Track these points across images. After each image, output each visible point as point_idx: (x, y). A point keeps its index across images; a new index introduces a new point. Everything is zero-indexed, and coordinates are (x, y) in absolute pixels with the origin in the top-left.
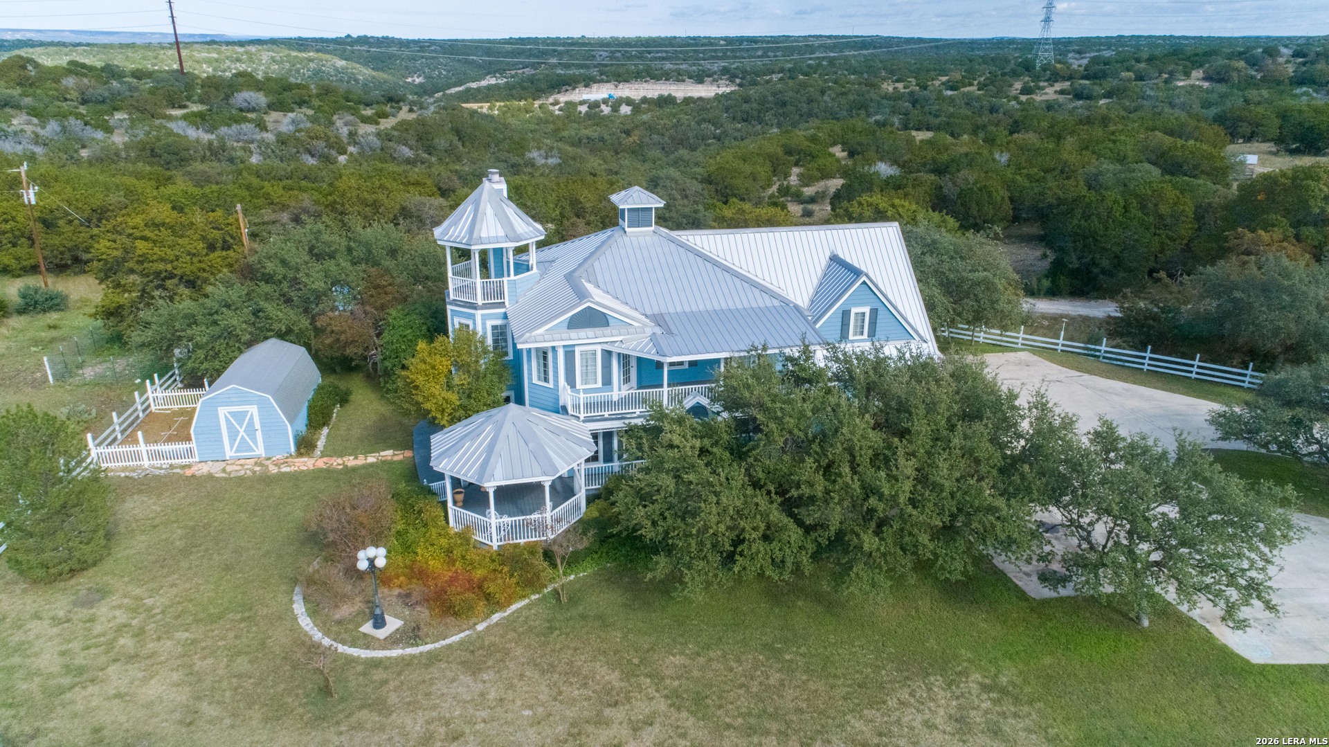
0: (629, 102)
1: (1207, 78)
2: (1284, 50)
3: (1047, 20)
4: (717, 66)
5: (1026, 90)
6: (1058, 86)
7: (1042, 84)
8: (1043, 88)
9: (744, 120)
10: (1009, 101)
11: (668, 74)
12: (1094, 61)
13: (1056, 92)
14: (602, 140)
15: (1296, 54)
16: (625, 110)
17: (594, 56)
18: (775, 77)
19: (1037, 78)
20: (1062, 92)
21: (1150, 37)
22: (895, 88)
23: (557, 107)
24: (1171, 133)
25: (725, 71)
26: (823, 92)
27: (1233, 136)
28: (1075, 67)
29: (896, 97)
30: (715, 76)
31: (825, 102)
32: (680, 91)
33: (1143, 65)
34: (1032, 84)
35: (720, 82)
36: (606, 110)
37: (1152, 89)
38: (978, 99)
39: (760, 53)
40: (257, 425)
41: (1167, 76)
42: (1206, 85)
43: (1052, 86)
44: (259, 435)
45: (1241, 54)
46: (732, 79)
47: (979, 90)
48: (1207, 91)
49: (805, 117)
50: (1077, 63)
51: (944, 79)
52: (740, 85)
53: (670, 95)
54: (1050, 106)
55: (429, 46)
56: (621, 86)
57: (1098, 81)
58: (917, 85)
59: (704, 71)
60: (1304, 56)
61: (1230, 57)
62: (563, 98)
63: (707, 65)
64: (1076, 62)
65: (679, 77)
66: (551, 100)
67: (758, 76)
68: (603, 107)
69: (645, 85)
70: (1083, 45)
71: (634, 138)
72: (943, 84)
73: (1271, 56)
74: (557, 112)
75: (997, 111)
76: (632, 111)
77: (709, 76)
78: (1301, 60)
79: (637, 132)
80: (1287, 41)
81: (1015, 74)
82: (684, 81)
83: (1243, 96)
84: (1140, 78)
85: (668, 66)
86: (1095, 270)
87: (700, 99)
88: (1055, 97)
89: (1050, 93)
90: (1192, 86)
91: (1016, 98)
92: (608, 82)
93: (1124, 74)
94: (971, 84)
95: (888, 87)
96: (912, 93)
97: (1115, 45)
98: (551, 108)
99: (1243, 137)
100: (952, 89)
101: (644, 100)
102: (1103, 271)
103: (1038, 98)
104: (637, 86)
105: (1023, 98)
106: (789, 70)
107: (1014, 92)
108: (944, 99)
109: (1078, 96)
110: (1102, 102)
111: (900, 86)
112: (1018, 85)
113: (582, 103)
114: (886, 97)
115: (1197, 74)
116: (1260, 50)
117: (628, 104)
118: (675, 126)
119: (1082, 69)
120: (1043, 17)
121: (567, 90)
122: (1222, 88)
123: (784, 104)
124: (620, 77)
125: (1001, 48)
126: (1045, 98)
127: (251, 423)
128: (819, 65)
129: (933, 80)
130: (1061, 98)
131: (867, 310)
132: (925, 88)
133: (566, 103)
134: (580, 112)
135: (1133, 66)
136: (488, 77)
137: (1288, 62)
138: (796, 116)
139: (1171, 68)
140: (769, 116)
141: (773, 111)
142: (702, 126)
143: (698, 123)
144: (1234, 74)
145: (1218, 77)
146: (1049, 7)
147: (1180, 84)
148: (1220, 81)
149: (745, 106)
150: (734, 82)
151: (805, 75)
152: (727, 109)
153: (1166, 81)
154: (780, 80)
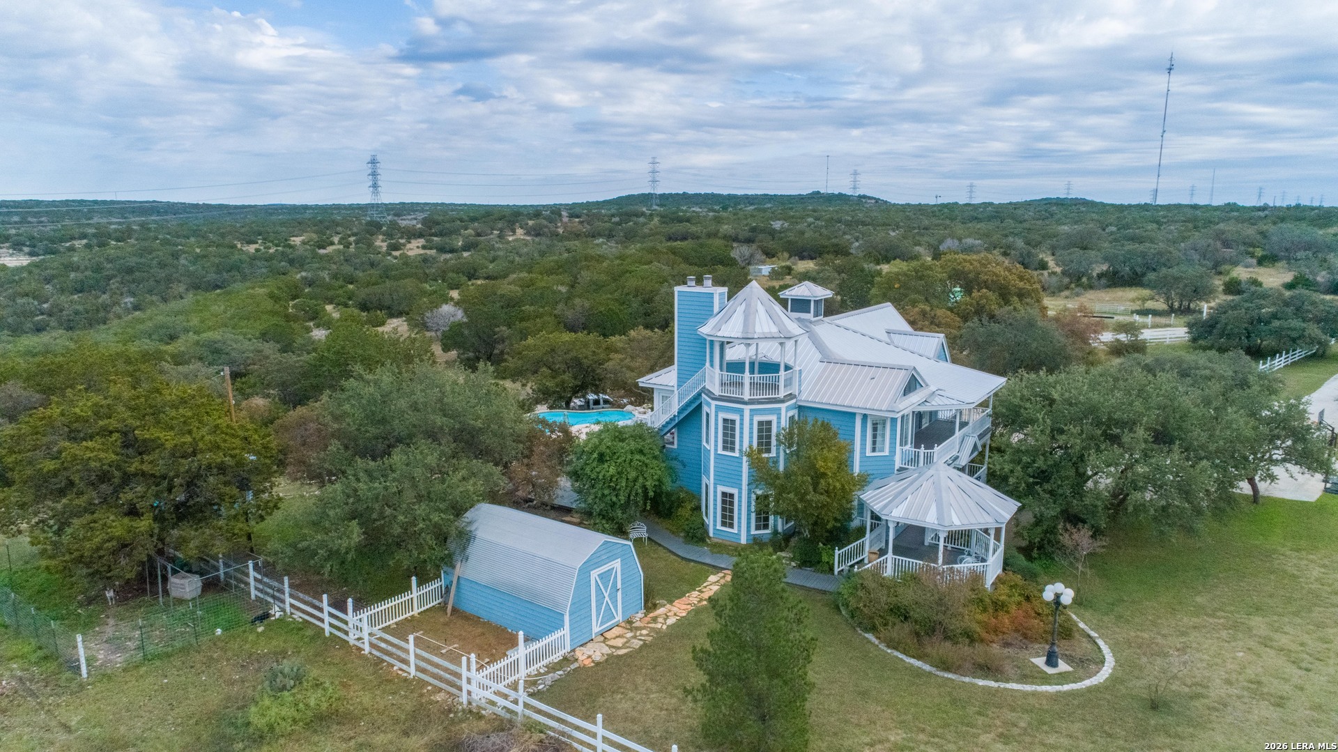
1: (528, 233)
6: (416, 243)
7: (400, 241)
8: (405, 245)
9: (80, 291)
13: (418, 247)
18: (79, 244)
20: (424, 247)
31: (183, 265)
34: (393, 242)
38: (353, 255)
39: (16, 219)
40: (619, 586)
41: (498, 232)
43: (411, 242)
44: (619, 594)
51: (301, 239)
52: (31, 254)
54: (422, 259)
58: (276, 245)
67: (53, 243)
84: (479, 235)
88: (420, 251)
89: (414, 248)
90: (520, 240)
93: (466, 232)
96: (280, 254)
103: (409, 253)
105: (394, 253)
106: (94, 235)
109: (442, 250)
112: (383, 242)
115: (520, 231)
119: (425, 230)
123: (130, 271)
126: (413, 253)
127: (615, 583)
130: (427, 252)
132: (288, 248)
138: (152, 282)
139: (500, 225)
140: (114, 284)
141: (118, 279)
142: (20, 301)
143: (12, 298)
144: (546, 230)
145: (536, 232)
146: (374, 174)
147: (510, 239)
148: (538, 235)
149: (72, 275)
150: (21, 250)
151: (118, 240)
152: (48, 280)
153: (500, 236)
154: (88, 246)
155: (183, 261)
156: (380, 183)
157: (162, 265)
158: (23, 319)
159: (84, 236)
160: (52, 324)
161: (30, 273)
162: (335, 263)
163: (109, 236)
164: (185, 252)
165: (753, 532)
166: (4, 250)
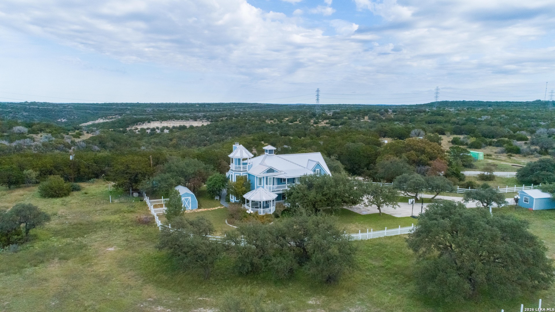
0: (167, 128)
1: (369, 119)
2: (390, 110)
3: (318, 100)
4: (200, 114)
5: (315, 123)
6: (325, 121)
7: (320, 121)
8: (320, 122)
9: (218, 134)
10: (311, 126)
11: (182, 118)
12: (335, 113)
13: (325, 123)
14: (160, 142)
15: (393, 112)
16: (166, 131)
17: (146, 111)
18: (224, 118)
19: (318, 118)
20: (327, 123)
21: (349, 105)
22: (271, 122)
23: (137, 131)
24: (364, 135)
25: (204, 116)
26: (246, 124)
27: (381, 136)
28: (329, 115)
29: (272, 125)
30: (201, 118)
32: (188, 124)
33: (350, 115)
34: (317, 121)
35: (203, 120)
36: (158, 131)
37: (354, 122)
38: (300, 125)
40: (190, 202)
41: (357, 118)
42: (369, 121)
43: (323, 121)
44: (190, 204)
45: (378, 111)
46: (208, 119)
47: (300, 122)
48: (370, 123)
49: (240, 133)
50: (330, 114)
51: (287, 119)
52: (211, 122)
53: (184, 126)
54: (324, 128)
55: (67, 106)
56: (163, 122)
57: (337, 120)
58: (278, 121)
59: (196, 116)
60: (396, 112)
61: (375, 112)
62: (139, 127)
63: (197, 114)
64: (328, 113)
65: (187, 119)
66: (133, 128)
67: (218, 118)
68: (157, 130)
69: (173, 122)
70: (329, 107)
71: (174, 141)
72: (287, 121)
73: (386, 112)
74: (137, 133)
75: (307, 130)
76: (169, 131)
77: (199, 118)
78: (395, 113)
79: (175, 139)
80: (390, 107)
81: (311, 118)
82: (189, 120)
83: (381, 125)
84: (350, 119)
85: (181, 114)
86: (355, 169)
87: (197, 127)
88: (325, 125)
89: (323, 124)
90: (366, 121)
91: (312, 125)
92: (158, 120)
93: (345, 118)
94: (296, 121)
95: (268, 122)
96: (277, 124)
97: (338, 107)
98: (134, 131)
99: (383, 136)
100: (292, 122)
101: (174, 127)
102: (357, 169)
103: (320, 125)
104: (170, 122)
105: (315, 125)
106: (229, 116)
107: (312, 124)
108: (289, 126)
109: (332, 124)
110: (340, 126)
111: (272, 121)
112: (312, 121)
113: (148, 129)
114: (269, 125)
115: (366, 118)
116: (383, 110)
117: (167, 129)
118: (191, 137)
119: (331, 116)
120: (316, 99)
121: (140, 124)
122: (374, 122)
123: (232, 128)
124: (162, 119)
125: (301, 108)
126: (321, 125)
127: (189, 201)
128: (240, 114)
129: (283, 119)
130: (327, 125)
131: (319, 170)
132: (281, 122)
133: (141, 129)
134: (147, 133)
135: (347, 115)
136: (99, 119)
137: (391, 114)
138: (237, 132)
139: (358, 115)
140: (227, 133)
141: (228, 131)
142: (202, 137)
143: (200, 136)
144: (377, 118)
145: (373, 118)
146: (318, 95)
147: (362, 121)
148: (373, 120)
149: (217, 129)
150: (209, 120)
151: (235, 118)
152: (210, 130)
153: (358, 120)
154: (227, 119)
155: (247, 126)
156: (319, 99)
157: (241, 127)
158: (201, 142)
159: (226, 116)
160: (208, 144)
161: (206, 128)
162: (293, 128)
163: (233, 116)
164: (249, 123)
165: (236, 200)
166: (204, 120)
